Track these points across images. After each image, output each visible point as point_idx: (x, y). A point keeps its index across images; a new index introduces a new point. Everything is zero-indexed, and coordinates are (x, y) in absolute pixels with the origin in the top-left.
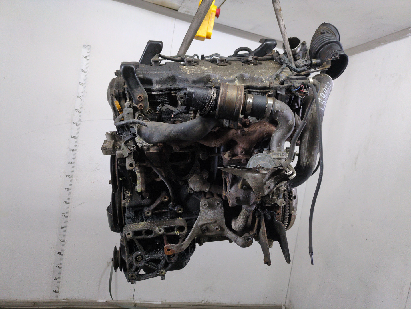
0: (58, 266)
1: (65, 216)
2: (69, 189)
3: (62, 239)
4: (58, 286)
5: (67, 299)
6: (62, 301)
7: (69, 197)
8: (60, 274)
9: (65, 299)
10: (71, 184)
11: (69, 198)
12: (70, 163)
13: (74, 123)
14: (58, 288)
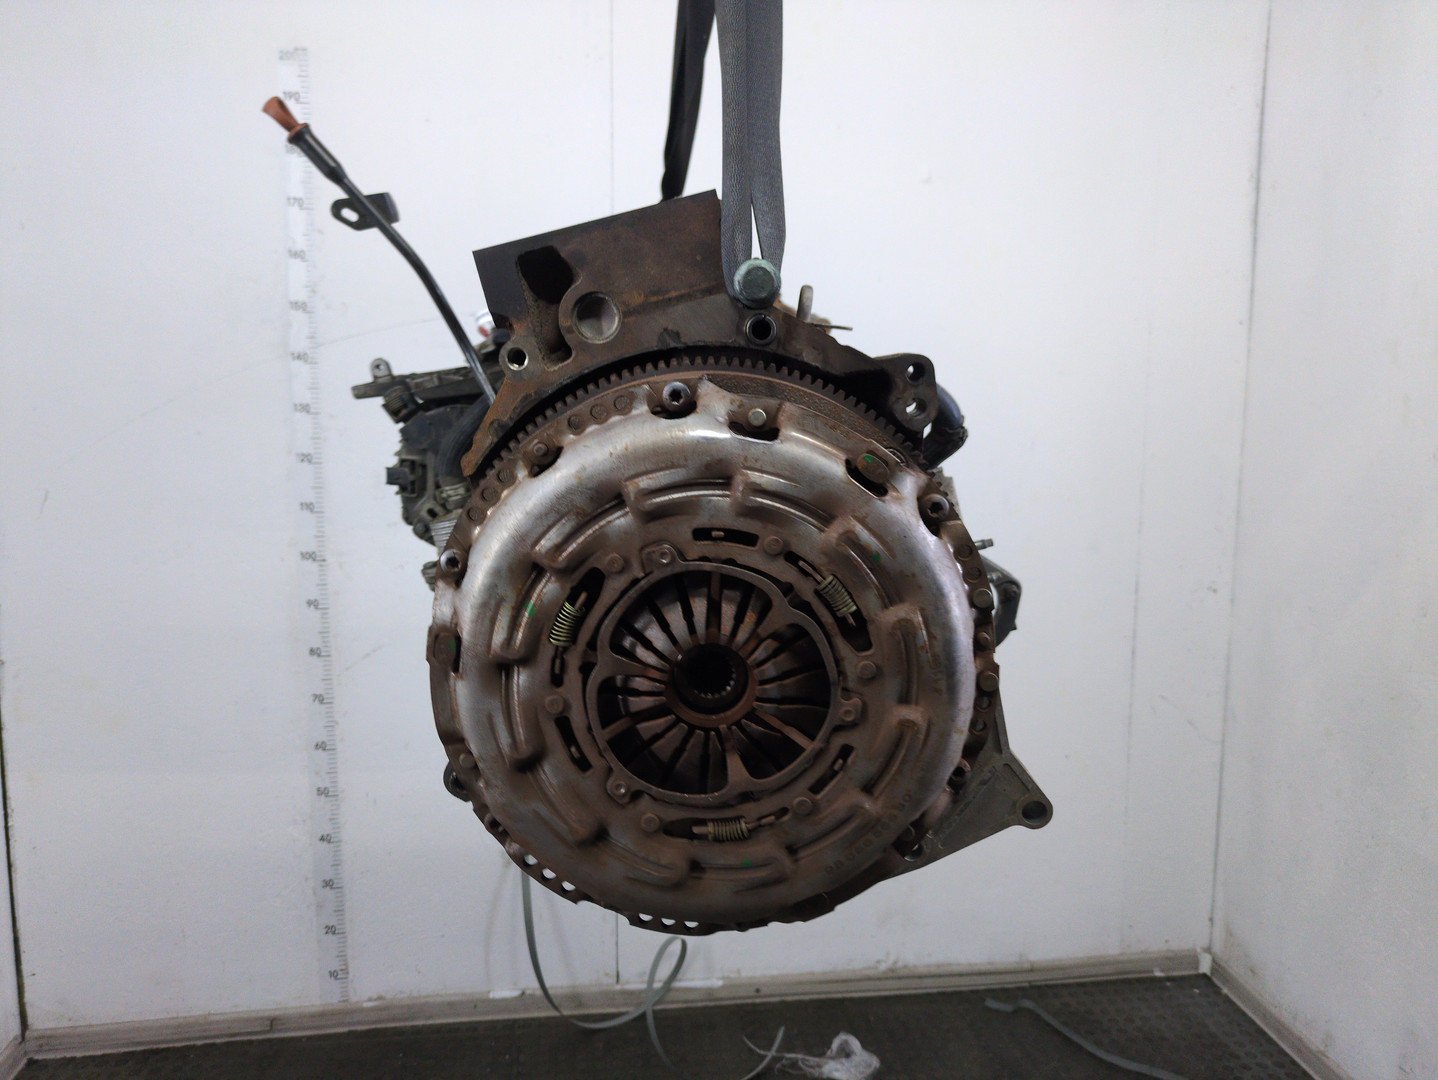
0: (328, 884)
1: (322, 701)
2: (321, 602)
3: (328, 785)
4: (342, 957)
5: (380, 998)
6: (365, 1005)
7: (324, 633)
8: (340, 911)
9: (375, 996)
10: (322, 585)
11: (325, 635)
12: (308, 507)
13: (296, 355)
14: (343, 963)
